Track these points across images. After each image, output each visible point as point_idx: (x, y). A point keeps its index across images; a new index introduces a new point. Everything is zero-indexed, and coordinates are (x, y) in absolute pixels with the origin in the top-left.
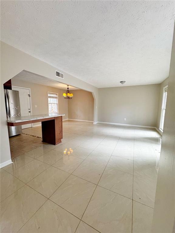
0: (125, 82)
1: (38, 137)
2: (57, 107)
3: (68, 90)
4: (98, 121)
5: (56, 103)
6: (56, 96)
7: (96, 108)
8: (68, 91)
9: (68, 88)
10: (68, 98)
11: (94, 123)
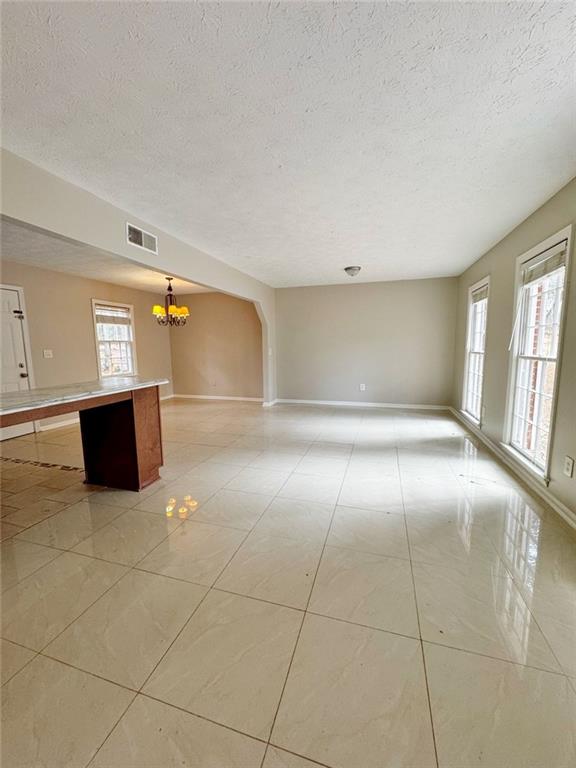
0: (360, 268)
1: (65, 468)
2: (129, 355)
3: (171, 295)
4: (278, 398)
5: (126, 339)
6: (124, 315)
7: (270, 353)
8: (170, 298)
9: (170, 289)
10: (172, 321)
11: (265, 404)
